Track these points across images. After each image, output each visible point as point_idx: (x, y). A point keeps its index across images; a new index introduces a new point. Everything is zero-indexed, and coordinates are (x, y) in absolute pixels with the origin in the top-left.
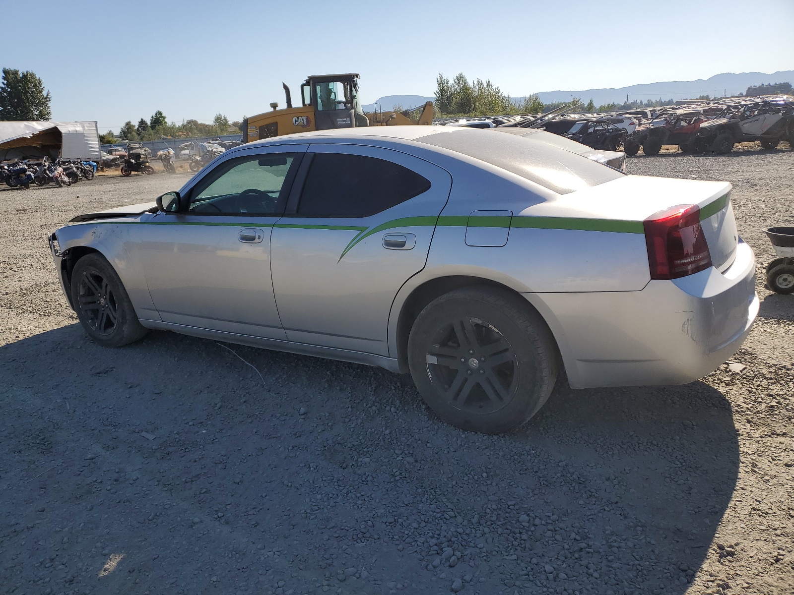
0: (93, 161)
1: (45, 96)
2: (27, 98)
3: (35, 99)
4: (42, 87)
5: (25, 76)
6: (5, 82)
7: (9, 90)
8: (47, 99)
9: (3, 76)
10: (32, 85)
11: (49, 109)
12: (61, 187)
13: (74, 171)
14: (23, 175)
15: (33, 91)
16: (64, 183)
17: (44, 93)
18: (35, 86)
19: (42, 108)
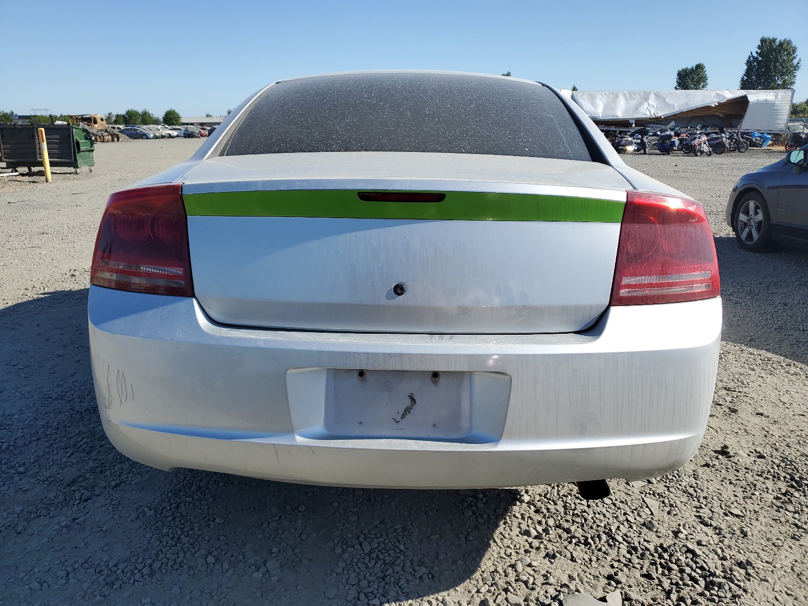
0: (768, 134)
1: (795, 64)
2: (775, 67)
3: (783, 67)
4: (795, 55)
5: (781, 44)
6: (759, 51)
7: (760, 59)
8: (796, 67)
9: (759, 46)
10: (786, 53)
11: (794, 79)
12: (696, 155)
13: (722, 141)
14: (668, 142)
15: (785, 60)
16: (702, 152)
17: (795, 62)
18: (789, 54)
19: (787, 78)
